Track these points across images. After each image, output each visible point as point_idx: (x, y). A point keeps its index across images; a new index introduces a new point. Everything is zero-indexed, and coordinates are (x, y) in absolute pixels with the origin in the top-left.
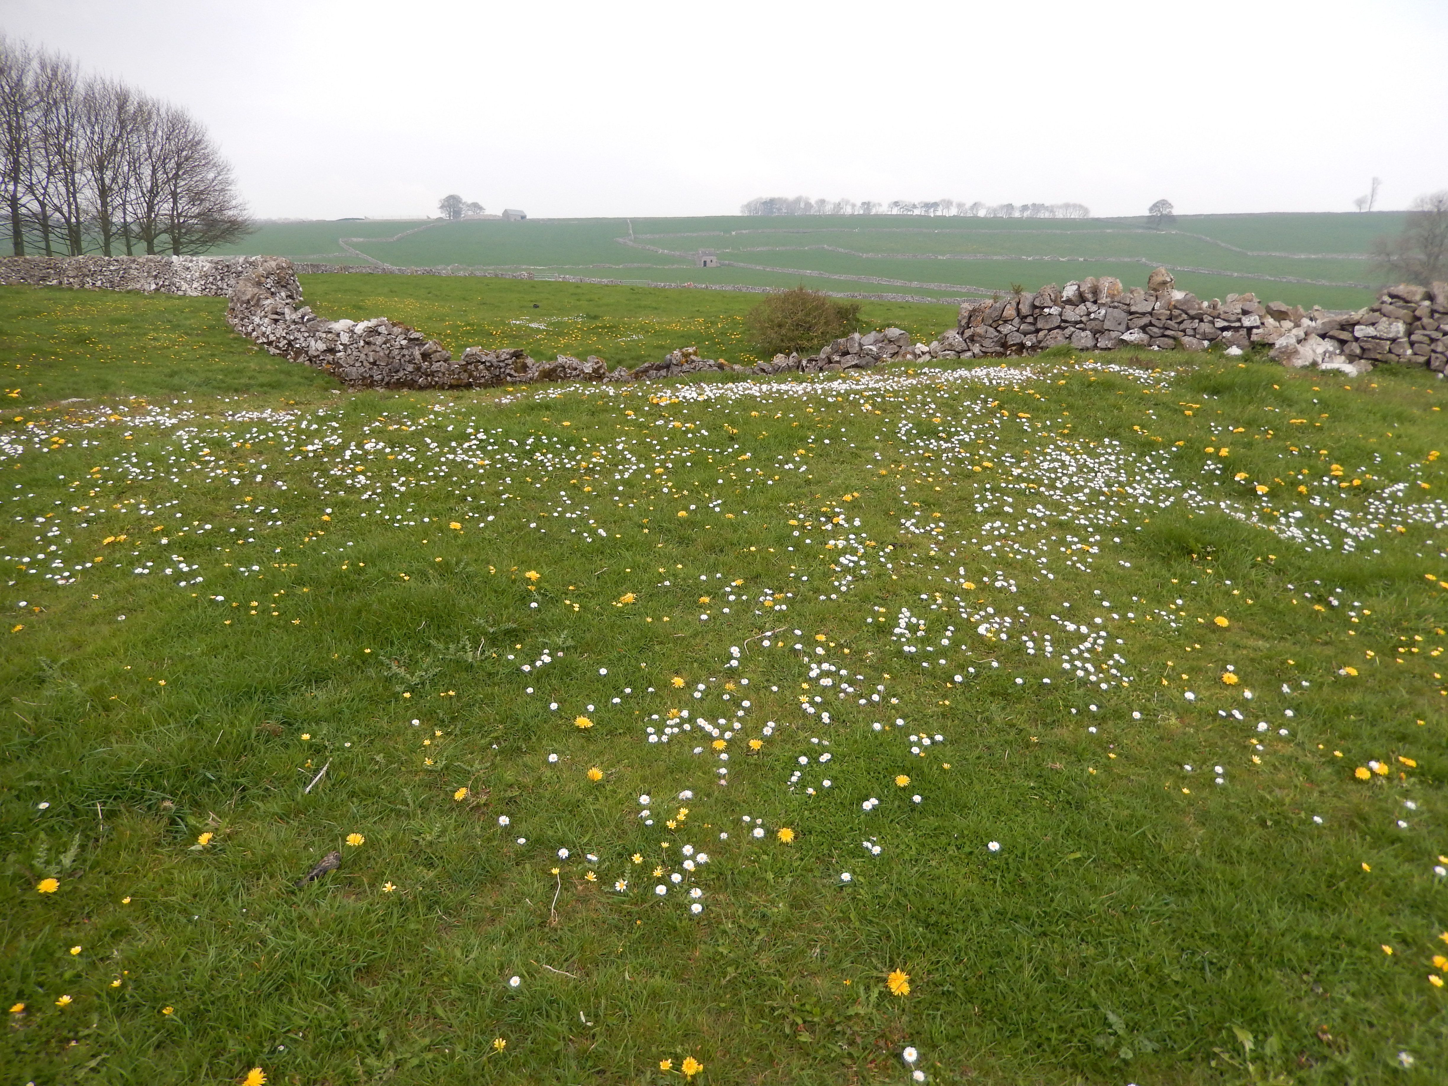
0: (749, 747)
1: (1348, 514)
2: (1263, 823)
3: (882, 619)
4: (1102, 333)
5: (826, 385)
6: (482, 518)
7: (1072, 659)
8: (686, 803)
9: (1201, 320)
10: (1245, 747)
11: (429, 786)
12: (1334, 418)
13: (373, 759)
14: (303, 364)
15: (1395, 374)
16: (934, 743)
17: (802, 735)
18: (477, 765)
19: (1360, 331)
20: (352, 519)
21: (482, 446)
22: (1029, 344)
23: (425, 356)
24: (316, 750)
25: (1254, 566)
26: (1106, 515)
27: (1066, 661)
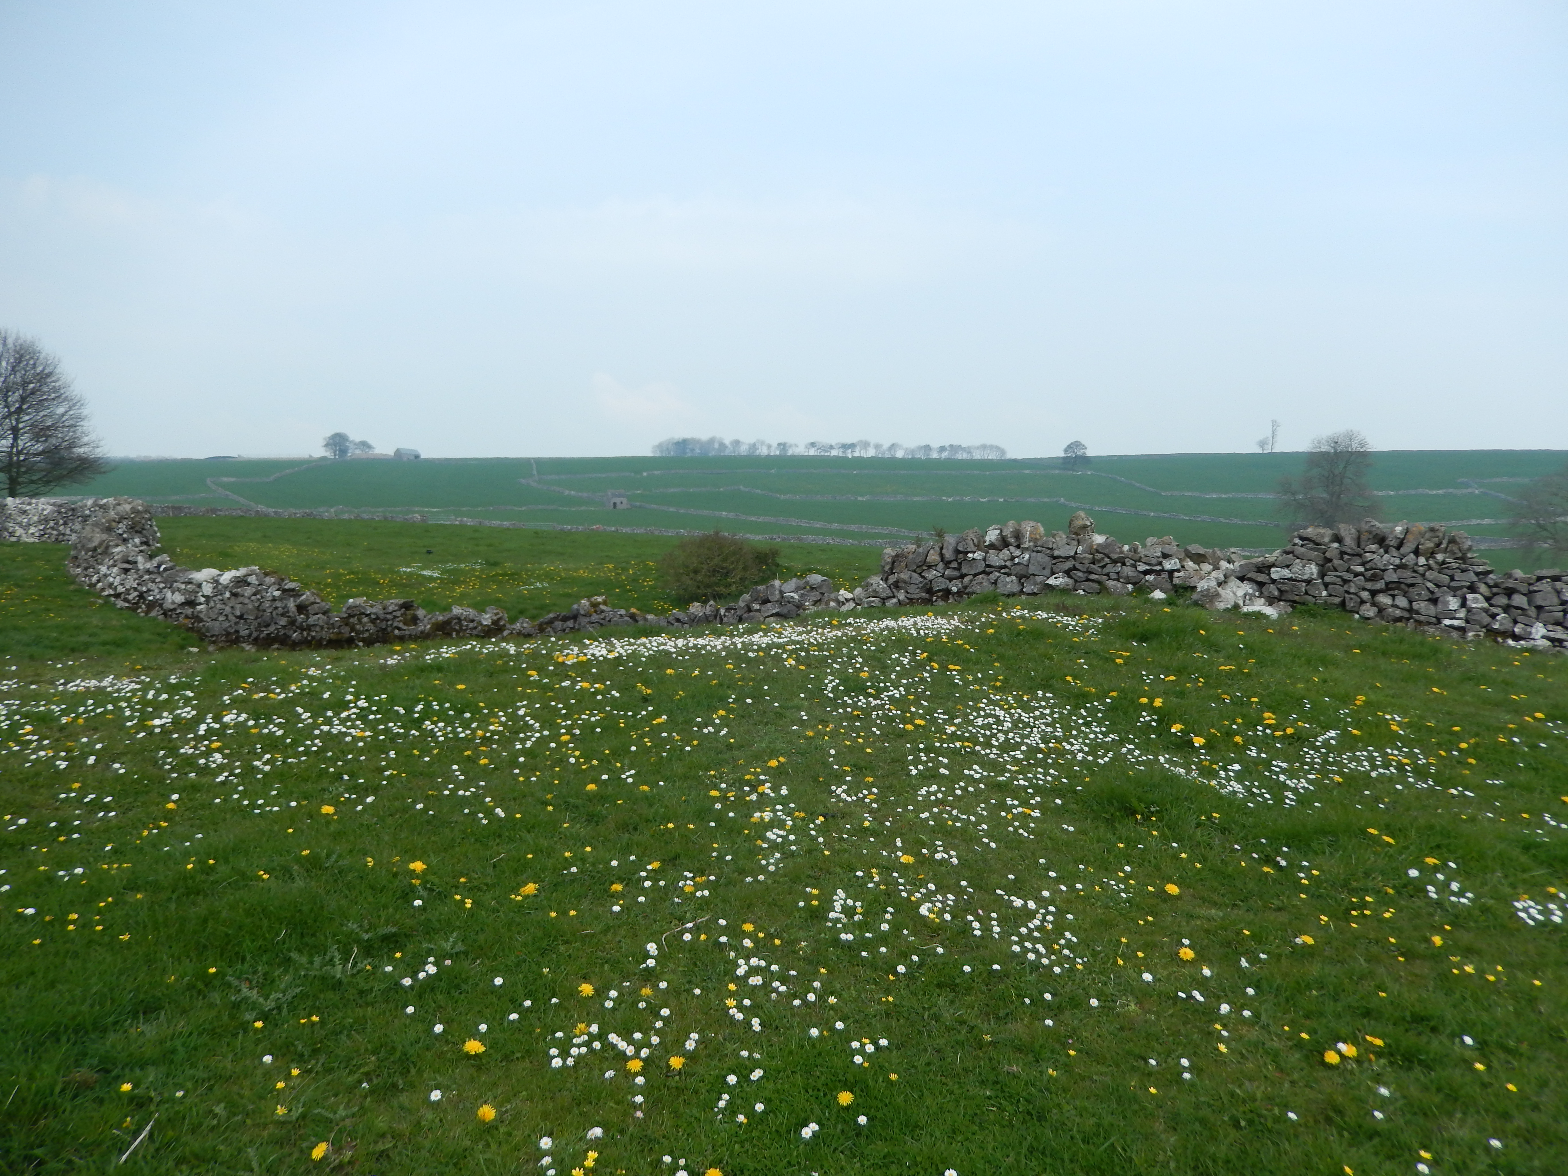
0: (669, 1066)
1: (1284, 765)
2: (1237, 1125)
3: (815, 903)
4: (1027, 577)
5: (746, 639)
6: (361, 800)
7: (1022, 939)
8: (596, 1144)
9: (1124, 564)
10: (1209, 1033)
11: (280, 1143)
12: (1260, 663)
13: (211, 1111)
14: (155, 618)
15: (1313, 616)
16: (878, 1048)
17: (730, 1047)
18: (342, 1112)
19: (1276, 573)
20: (203, 807)
21: (363, 715)
22: (955, 589)
23: (301, 608)
24: (138, 1103)
25: (1198, 825)
26: (1046, 774)
27: (1016, 943)
